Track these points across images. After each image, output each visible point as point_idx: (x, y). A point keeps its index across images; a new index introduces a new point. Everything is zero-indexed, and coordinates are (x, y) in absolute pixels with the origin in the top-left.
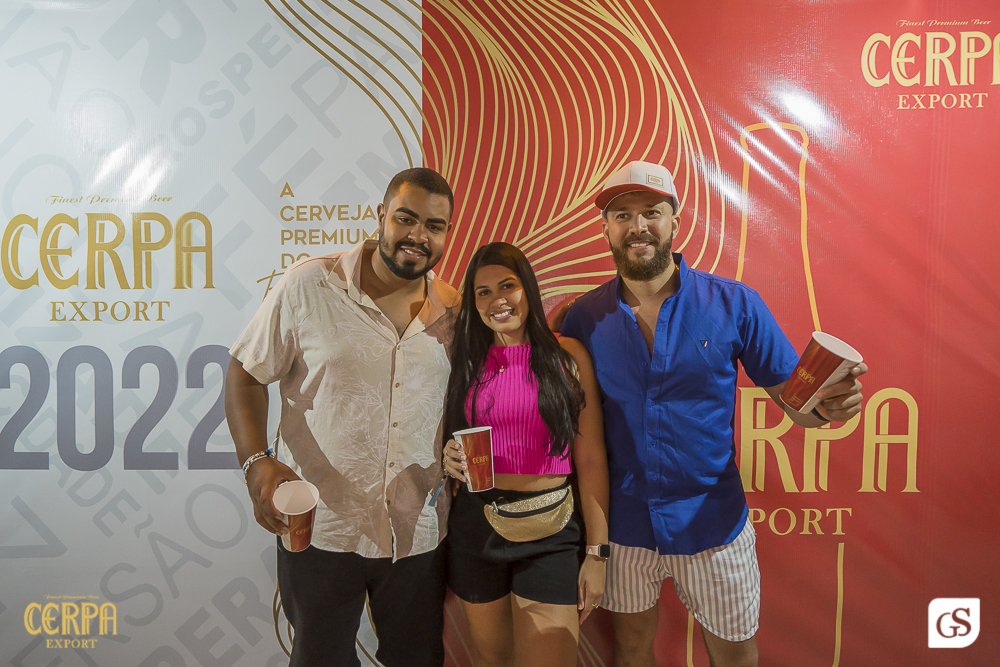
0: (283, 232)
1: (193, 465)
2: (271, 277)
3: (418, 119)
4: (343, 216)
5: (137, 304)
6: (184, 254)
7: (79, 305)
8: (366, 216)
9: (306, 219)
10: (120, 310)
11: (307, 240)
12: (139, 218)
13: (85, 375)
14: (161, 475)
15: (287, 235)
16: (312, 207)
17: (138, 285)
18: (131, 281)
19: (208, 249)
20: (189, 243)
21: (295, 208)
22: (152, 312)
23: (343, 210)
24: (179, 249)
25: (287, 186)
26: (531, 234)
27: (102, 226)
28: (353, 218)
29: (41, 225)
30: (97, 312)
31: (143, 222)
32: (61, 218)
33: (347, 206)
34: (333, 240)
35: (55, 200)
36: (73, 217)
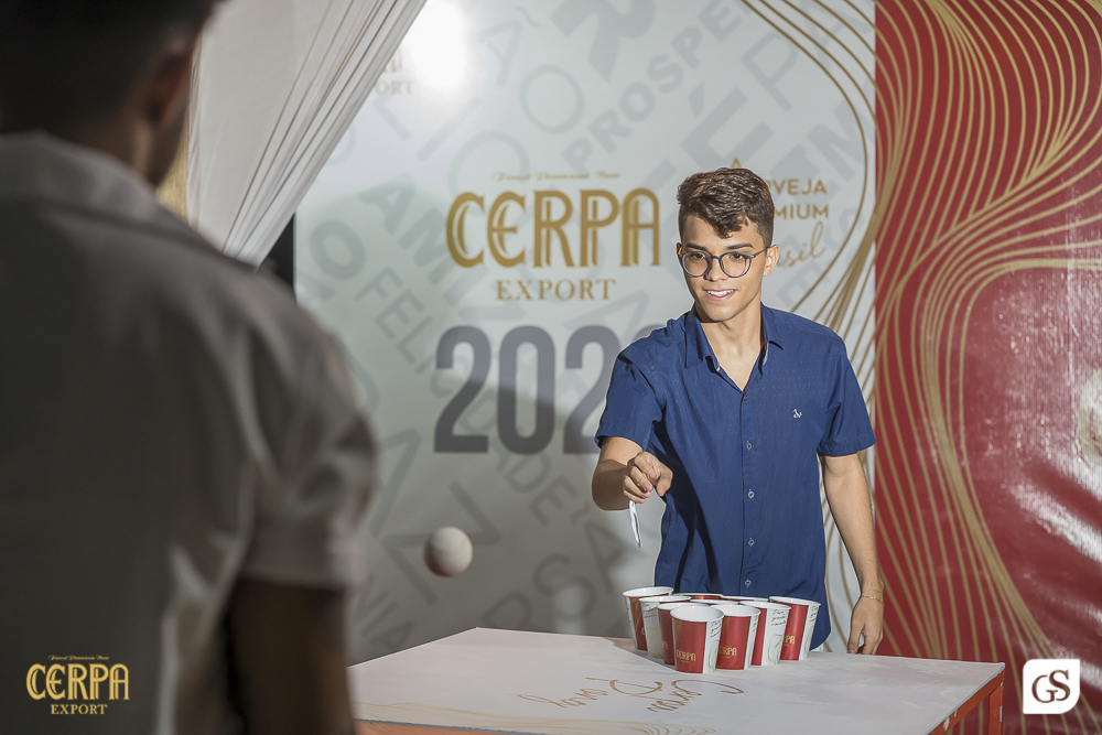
3: (871, 91)
4: (793, 190)
6: (631, 233)
7: (525, 284)
8: (816, 190)
10: (565, 289)
12: (585, 195)
13: (527, 355)
17: (584, 263)
18: (576, 258)
19: (655, 226)
20: (636, 219)
22: (597, 290)
23: (793, 184)
24: (626, 227)
25: (736, 161)
26: (988, 206)
27: (549, 204)
28: (804, 193)
29: (489, 203)
30: (542, 290)
31: (591, 199)
32: (508, 196)
33: (797, 180)
34: (782, 215)
35: (502, 178)
36: (521, 195)
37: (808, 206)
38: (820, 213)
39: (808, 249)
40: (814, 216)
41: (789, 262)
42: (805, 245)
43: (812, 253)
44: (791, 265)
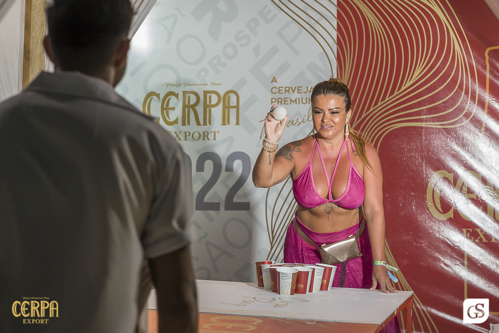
0: (272, 99)
1: (227, 208)
3: (335, 47)
4: (300, 91)
5: (204, 132)
6: (227, 110)
7: (178, 133)
9: (282, 93)
10: (196, 135)
11: (283, 102)
12: (206, 93)
14: (212, 213)
15: (274, 100)
16: (285, 87)
17: (205, 124)
18: (202, 122)
19: (237, 107)
20: (229, 104)
21: (278, 88)
22: (211, 136)
23: (300, 88)
24: (224, 108)
25: (274, 78)
26: (387, 99)
27: (189, 97)
28: (304, 92)
29: (162, 96)
30: (186, 136)
31: (208, 95)
32: (171, 93)
33: (302, 87)
34: (295, 102)
35: (168, 85)
36: (177, 93)
37: (307, 98)
39: (306, 118)
41: (298, 123)
42: (305, 116)
43: (308, 119)
44: (298, 125)
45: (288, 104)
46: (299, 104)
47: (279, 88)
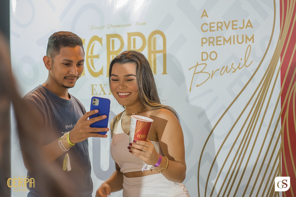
0: (202, 39)
2: (196, 66)
4: (235, 27)
6: (152, 55)
7: (103, 86)
8: (247, 26)
9: (214, 31)
11: (215, 43)
12: (130, 35)
15: (204, 41)
16: (218, 23)
19: (164, 51)
20: (155, 48)
21: (209, 24)
23: (235, 23)
25: (204, 11)
27: (113, 41)
28: (240, 28)
31: (132, 38)
32: (95, 38)
33: (237, 21)
34: (229, 42)
35: (92, 28)
36: (100, 37)
37: (243, 35)
38: (250, 40)
39: (243, 62)
40: (246, 43)
41: (233, 70)
42: (241, 59)
43: (245, 64)
44: (234, 72)
45: (221, 45)
46: (234, 43)
47: (211, 24)
